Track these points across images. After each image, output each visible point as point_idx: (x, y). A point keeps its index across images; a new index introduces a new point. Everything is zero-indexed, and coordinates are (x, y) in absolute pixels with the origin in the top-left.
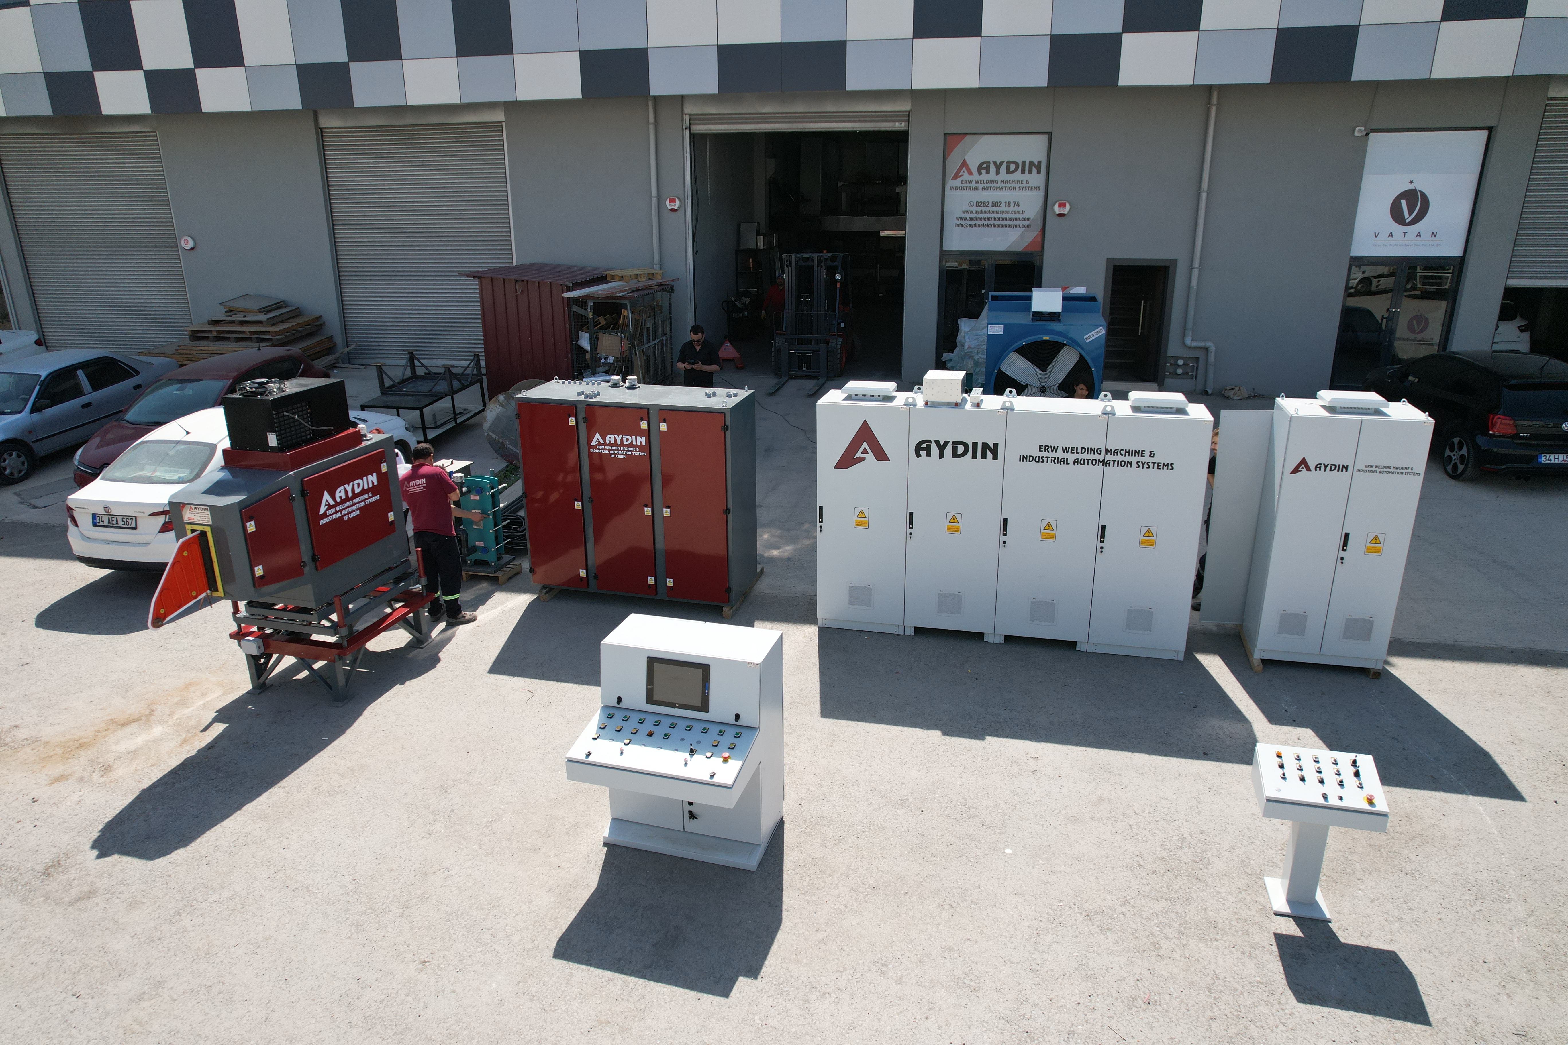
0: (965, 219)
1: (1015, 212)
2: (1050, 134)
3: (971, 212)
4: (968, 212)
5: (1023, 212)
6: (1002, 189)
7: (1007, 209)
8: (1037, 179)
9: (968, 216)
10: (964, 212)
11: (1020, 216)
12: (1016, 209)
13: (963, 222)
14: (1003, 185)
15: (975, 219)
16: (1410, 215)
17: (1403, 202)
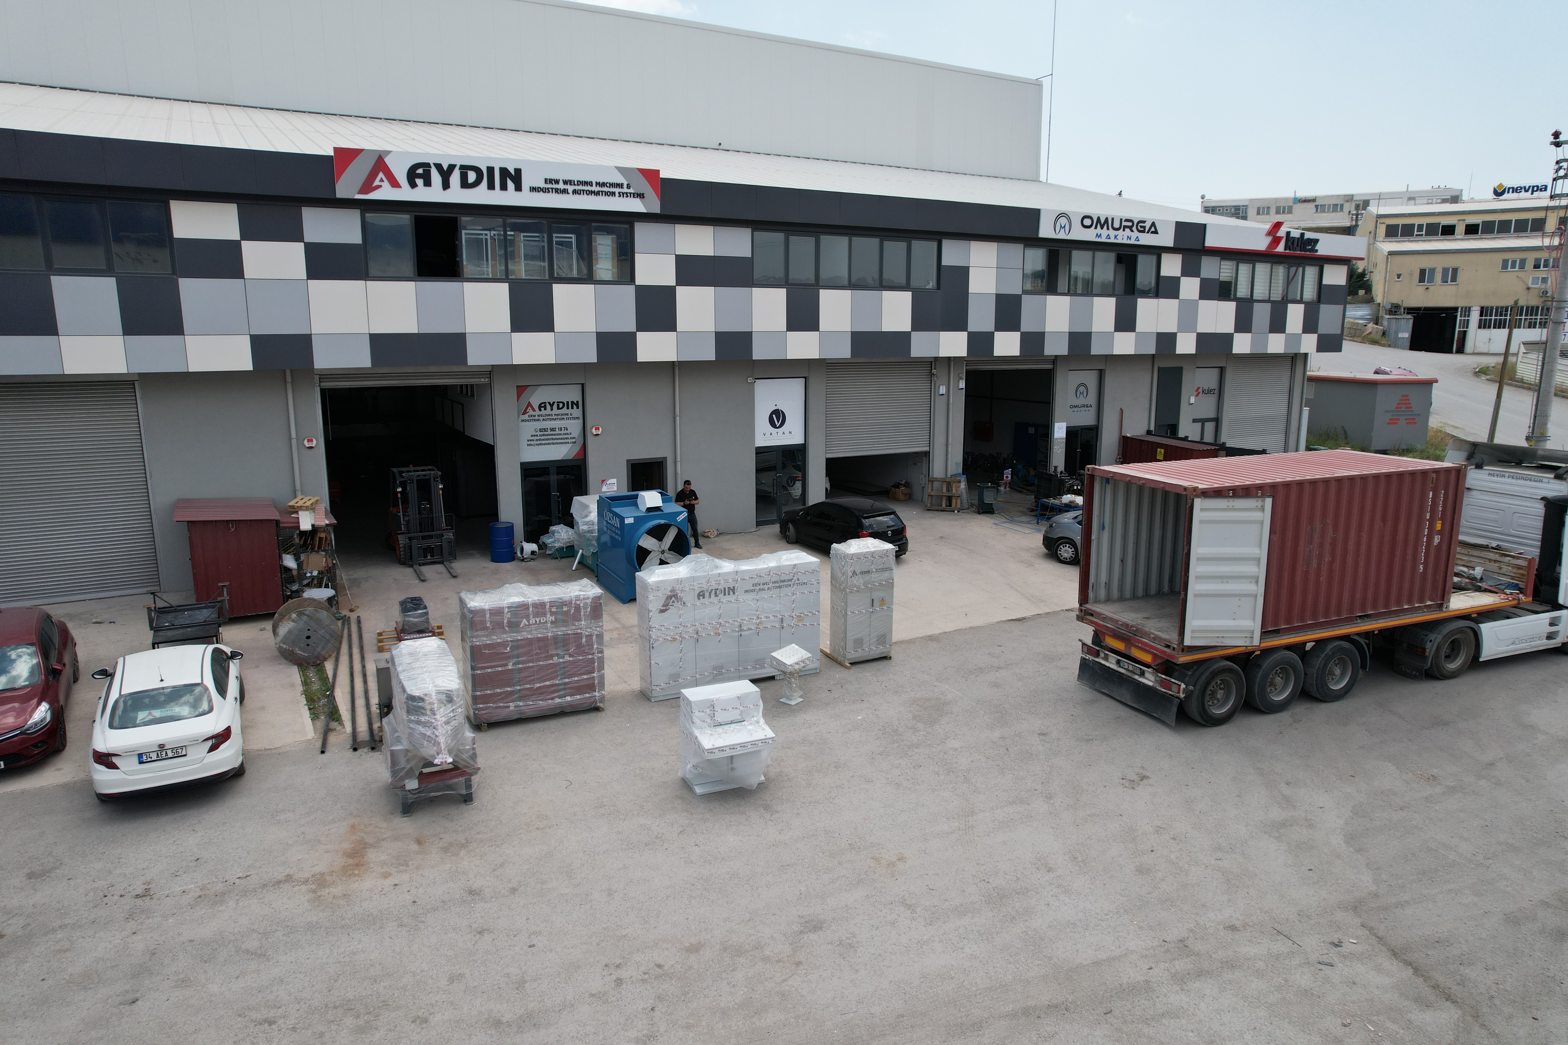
0: (533, 440)
1: (565, 434)
2: (583, 385)
3: (537, 436)
4: (534, 436)
5: (571, 434)
6: (556, 419)
7: (560, 432)
8: (577, 412)
9: (535, 438)
10: (532, 436)
11: (569, 436)
12: (566, 432)
13: (532, 443)
14: (556, 417)
15: (540, 440)
16: (778, 423)
17: (774, 416)
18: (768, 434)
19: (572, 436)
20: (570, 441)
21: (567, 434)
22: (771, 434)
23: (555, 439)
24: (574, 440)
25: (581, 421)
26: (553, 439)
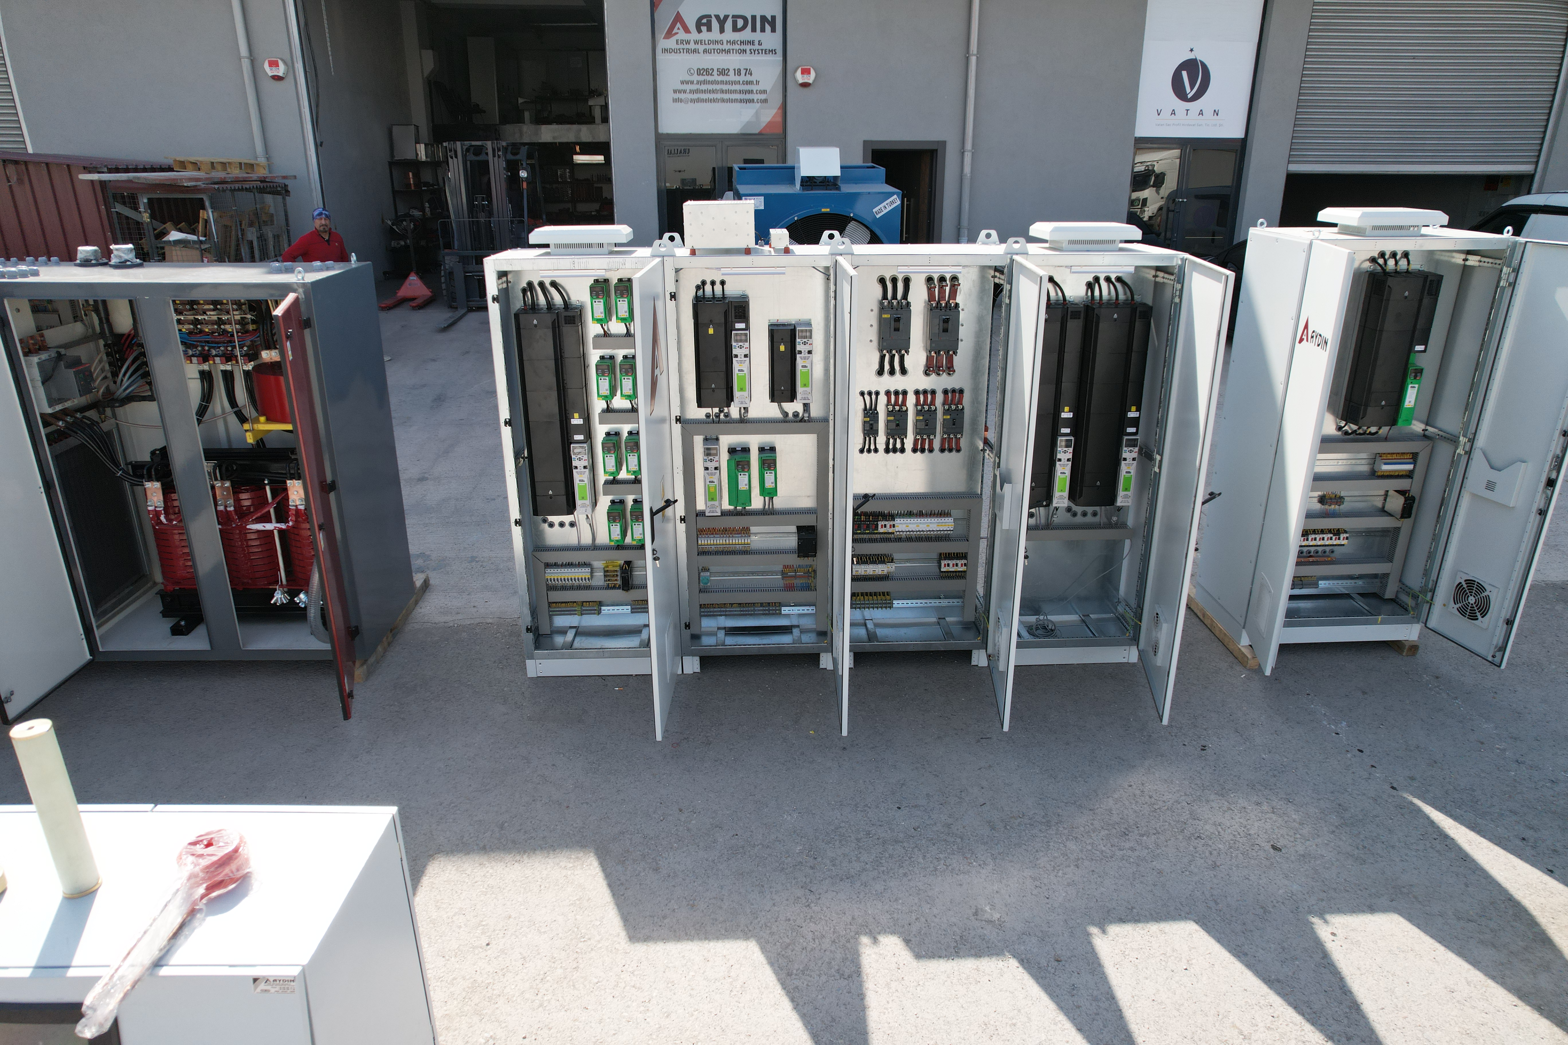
1: (748, 83)
3: (692, 83)
4: (687, 83)
5: (758, 82)
6: (728, 51)
7: (737, 78)
8: (771, 39)
9: (688, 87)
10: (682, 82)
11: (755, 88)
12: (748, 78)
13: (682, 96)
14: (729, 47)
15: (697, 91)
16: (1192, 88)
17: (1184, 74)
18: (1166, 113)
19: (760, 87)
20: (755, 97)
21: (751, 83)
22: (1173, 113)
23: (727, 92)
24: (763, 96)
25: (779, 58)
26: (722, 91)
